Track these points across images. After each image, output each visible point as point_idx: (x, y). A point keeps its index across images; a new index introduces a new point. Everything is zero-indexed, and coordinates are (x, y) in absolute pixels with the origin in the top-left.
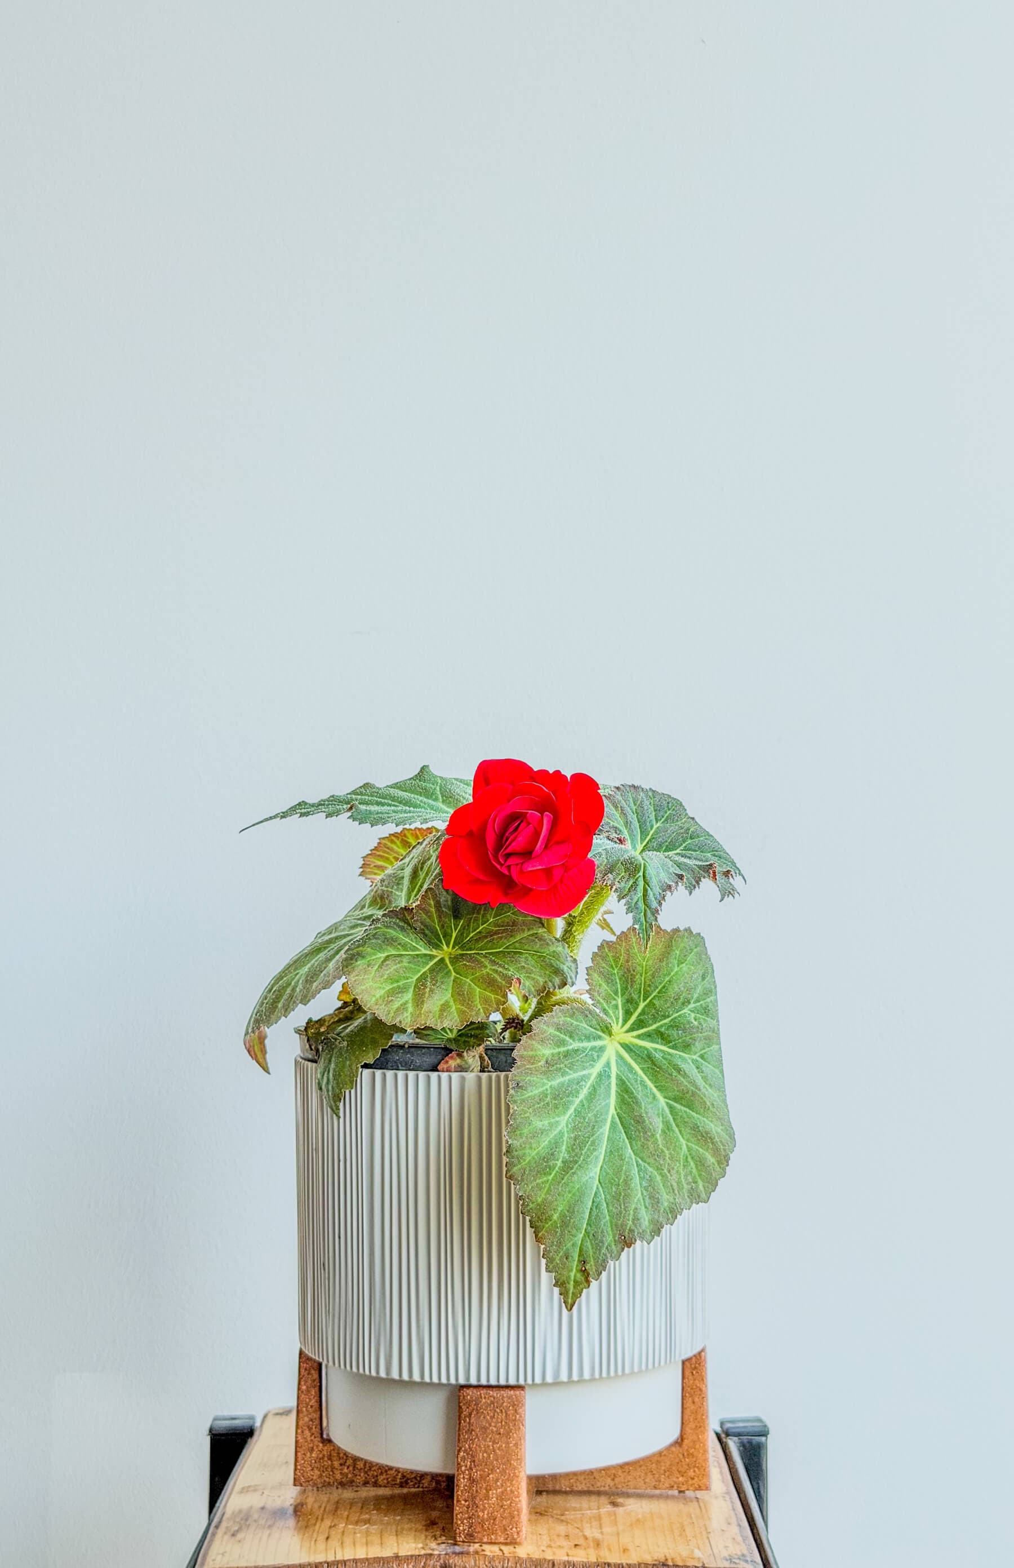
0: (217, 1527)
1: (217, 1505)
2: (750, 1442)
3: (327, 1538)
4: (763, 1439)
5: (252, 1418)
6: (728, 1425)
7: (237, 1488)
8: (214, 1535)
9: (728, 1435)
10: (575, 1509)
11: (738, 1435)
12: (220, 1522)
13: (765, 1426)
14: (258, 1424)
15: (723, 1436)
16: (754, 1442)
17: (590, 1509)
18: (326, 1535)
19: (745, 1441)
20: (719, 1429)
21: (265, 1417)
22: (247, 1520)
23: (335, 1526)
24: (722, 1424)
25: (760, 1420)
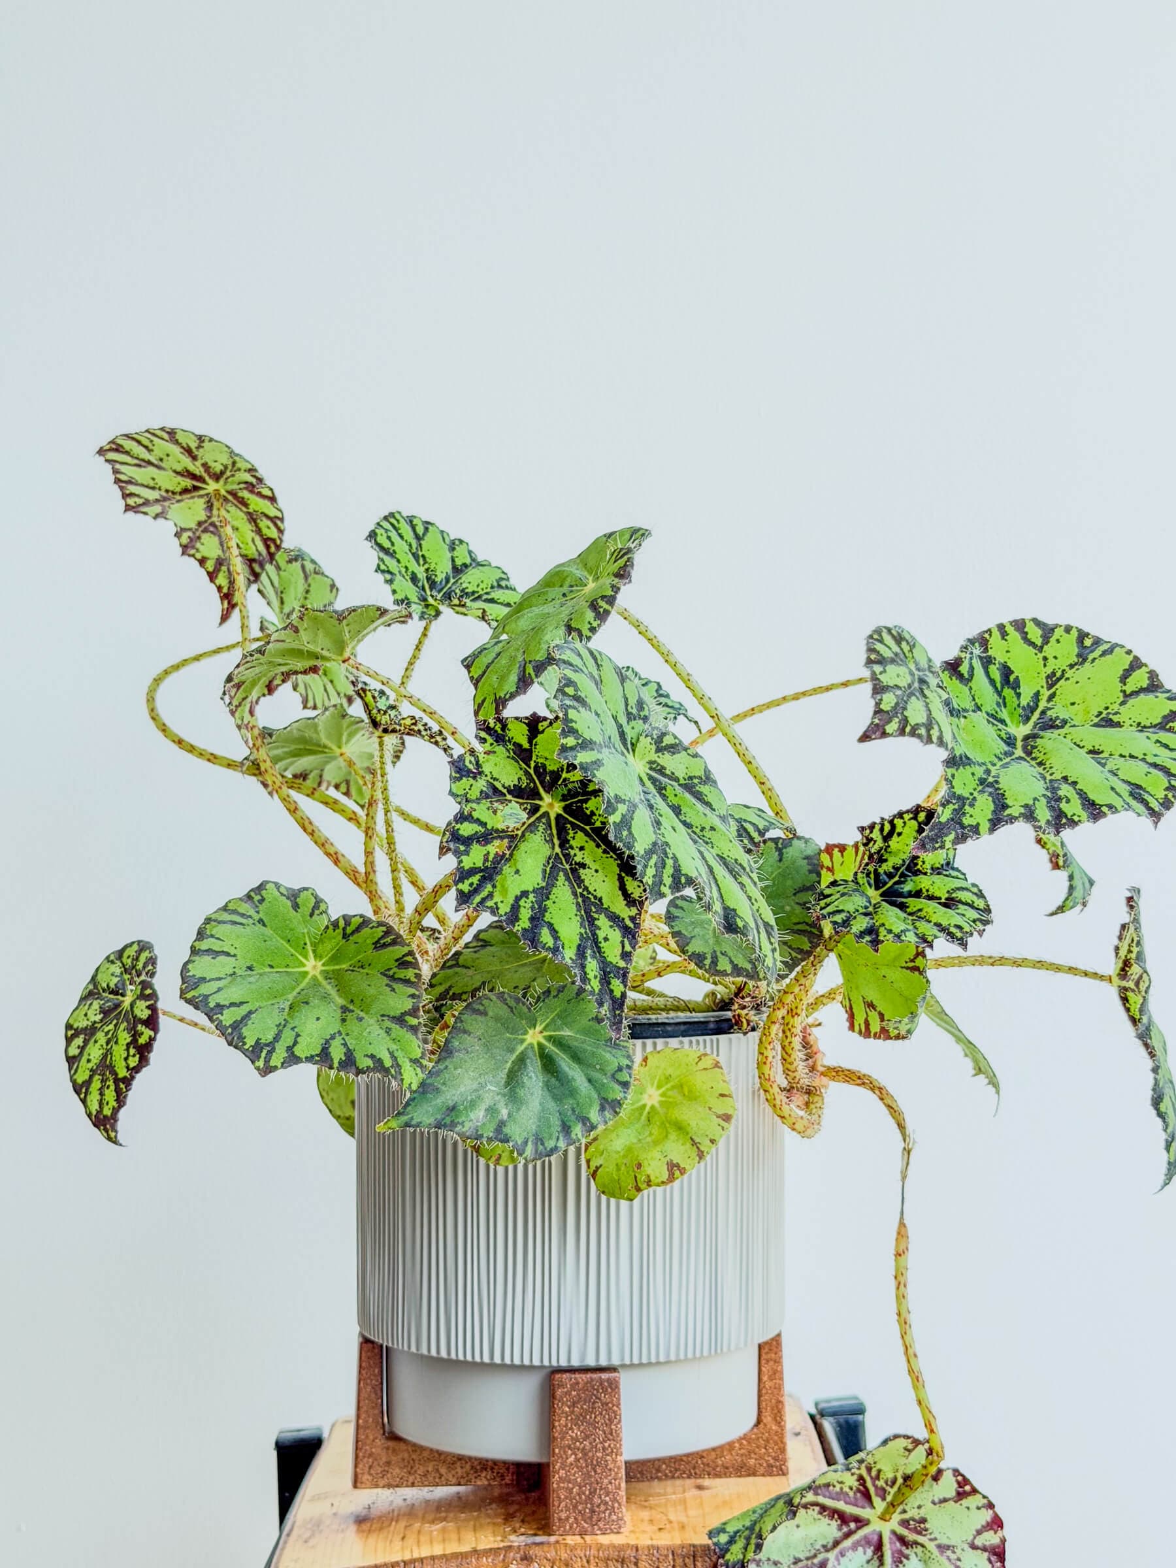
0: (288, 1535)
1: (287, 1516)
2: (847, 1422)
3: (403, 1538)
4: (860, 1417)
5: (320, 1429)
6: (822, 1405)
7: (307, 1497)
8: (285, 1542)
9: (822, 1415)
10: (659, 1495)
11: (833, 1414)
12: (291, 1530)
13: (862, 1404)
14: (325, 1435)
15: (818, 1417)
16: (851, 1421)
17: (674, 1493)
18: (402, 1535)
19: (842, 1420)
20: (814, 1411)
21: (333, 1426)
22: (318, 1526)
23: (410, 1526)
24: (817, 1405)
25: (856, 1398)
